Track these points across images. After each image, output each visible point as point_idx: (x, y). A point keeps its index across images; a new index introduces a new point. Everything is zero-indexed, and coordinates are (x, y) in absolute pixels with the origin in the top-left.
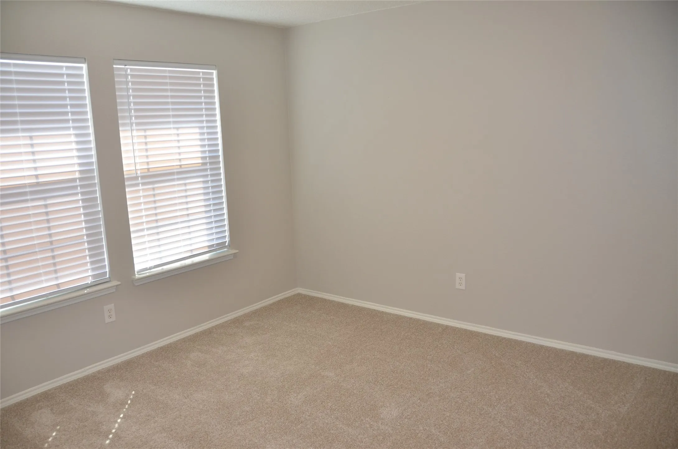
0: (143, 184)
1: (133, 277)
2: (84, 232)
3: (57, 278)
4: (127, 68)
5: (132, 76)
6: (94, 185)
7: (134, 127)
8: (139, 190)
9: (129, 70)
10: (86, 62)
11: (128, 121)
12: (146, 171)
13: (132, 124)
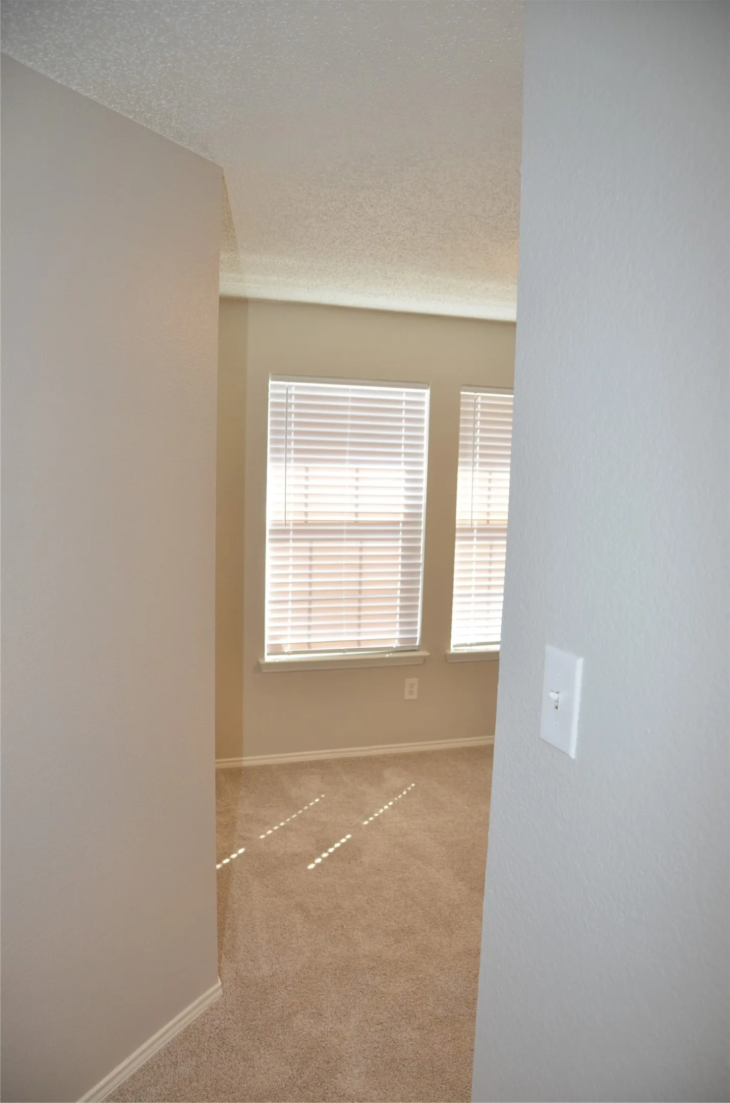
0: (479, 538)
1: (447, 651)
2: (399, 586)
3: (359, 634)
4: (478, 396)
5: (483, 405)
6: (419, 532)
7: (477, 467)
8: (472, 546)
9: (479, 398)
10: (430, 387)
11: (470, 460)
12: (485, 522)
13: (474, 463)
